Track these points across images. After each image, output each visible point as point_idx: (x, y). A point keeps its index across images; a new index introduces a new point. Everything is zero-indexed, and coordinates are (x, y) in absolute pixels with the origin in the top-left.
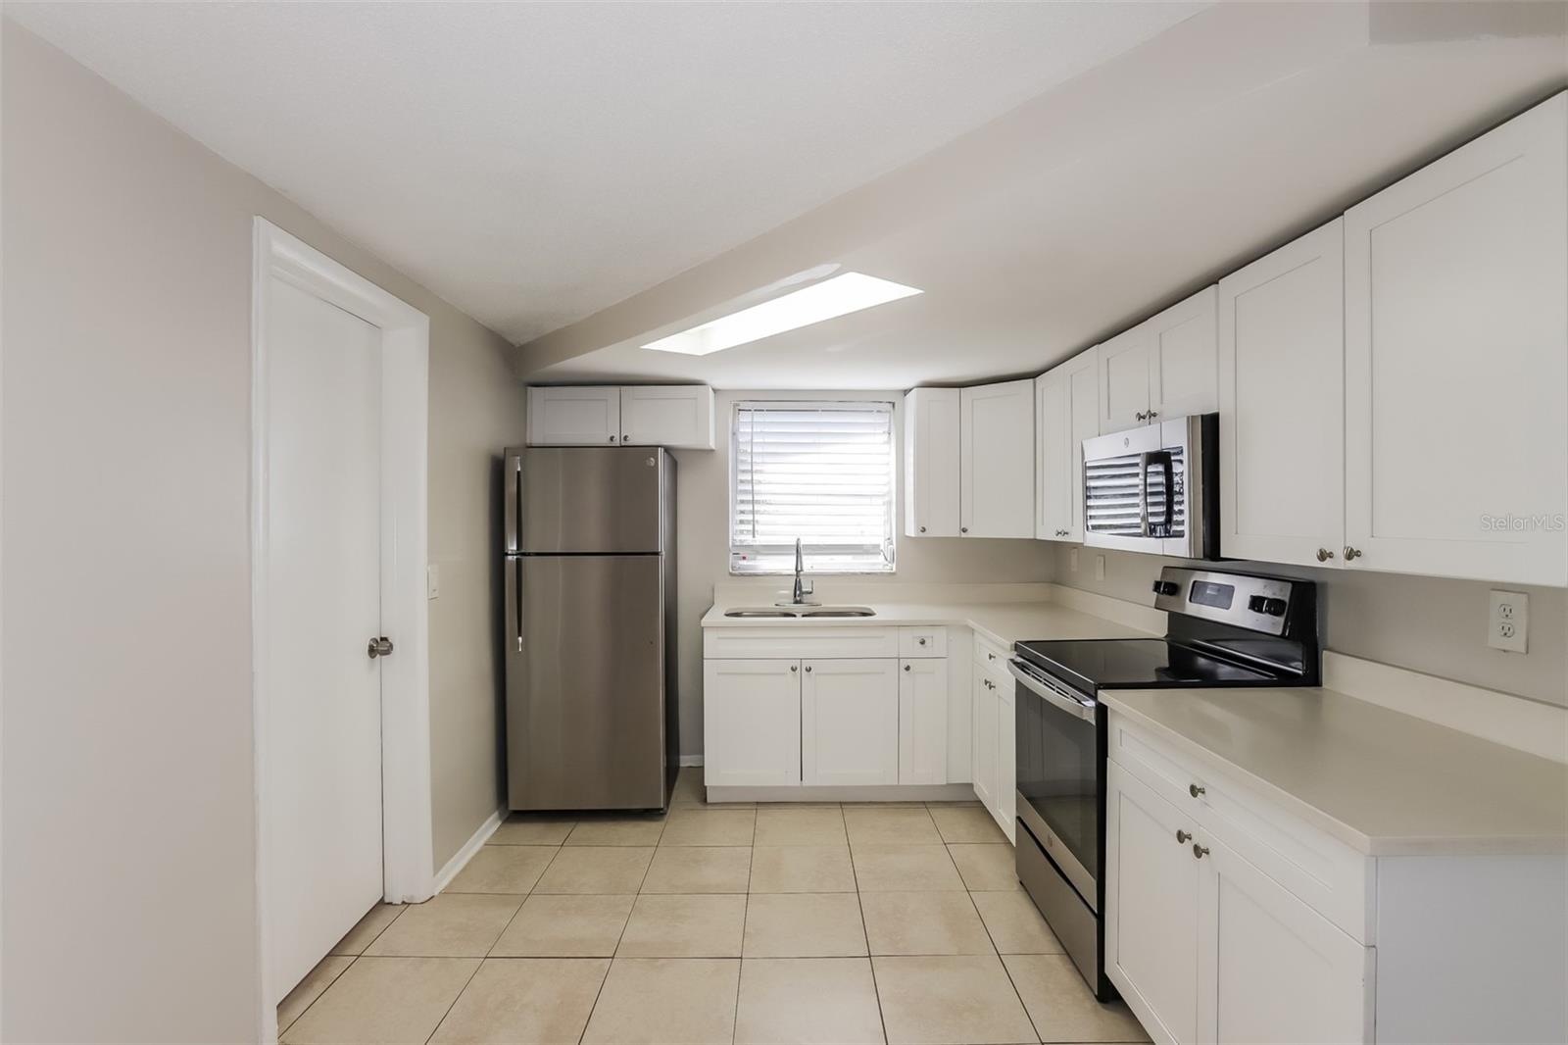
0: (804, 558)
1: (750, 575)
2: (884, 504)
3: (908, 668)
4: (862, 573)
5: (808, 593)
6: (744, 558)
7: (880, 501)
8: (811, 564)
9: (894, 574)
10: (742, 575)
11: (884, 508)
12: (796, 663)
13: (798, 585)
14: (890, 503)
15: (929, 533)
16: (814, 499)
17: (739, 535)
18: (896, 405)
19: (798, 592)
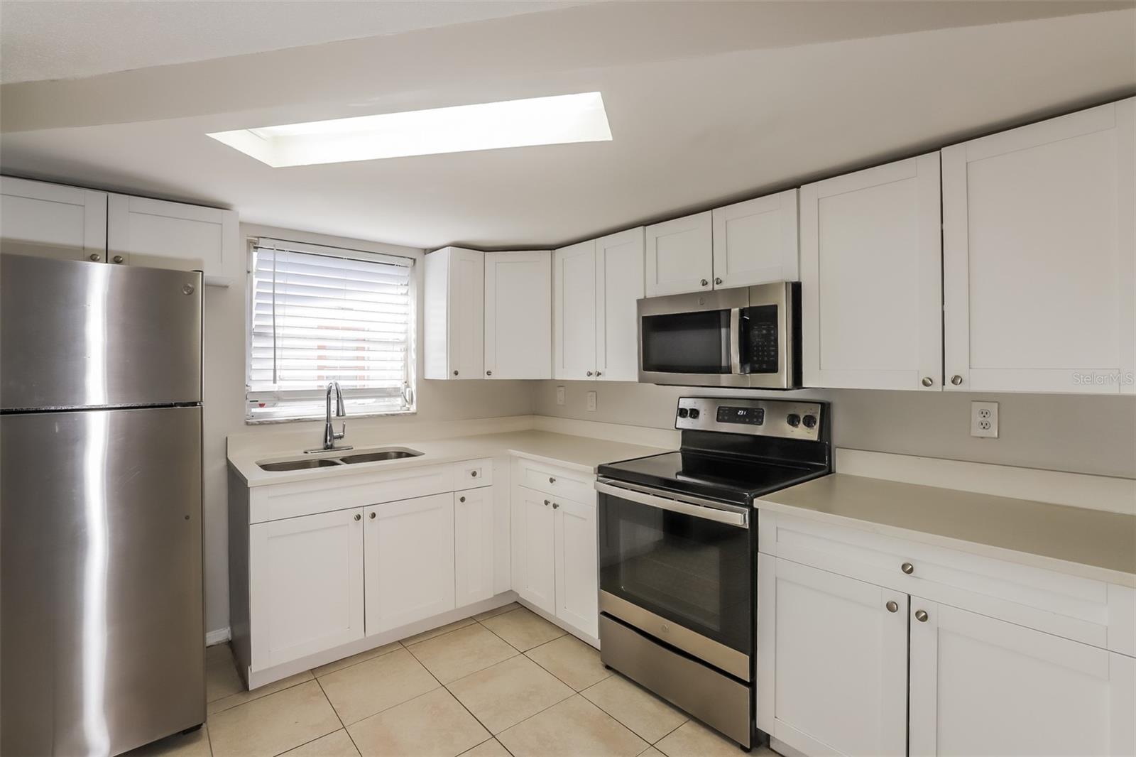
0: (346, 402)
1: (271, 423)
2: (401, 351)
3: (463, 500)
4: (387, 415)
5: (341, 437)
6: (262, 405)
7: (398, 348)
8: (353, 407)
9: (413, 414)
10: (261, 424)
11: (402, 355)
12: (359, 511)
13: (329, 430)
14: (406, 350)
15: (461, 376)
16: (339, 344)
17: (259, 381)
18: (417, 260)
19: (329, 438)
